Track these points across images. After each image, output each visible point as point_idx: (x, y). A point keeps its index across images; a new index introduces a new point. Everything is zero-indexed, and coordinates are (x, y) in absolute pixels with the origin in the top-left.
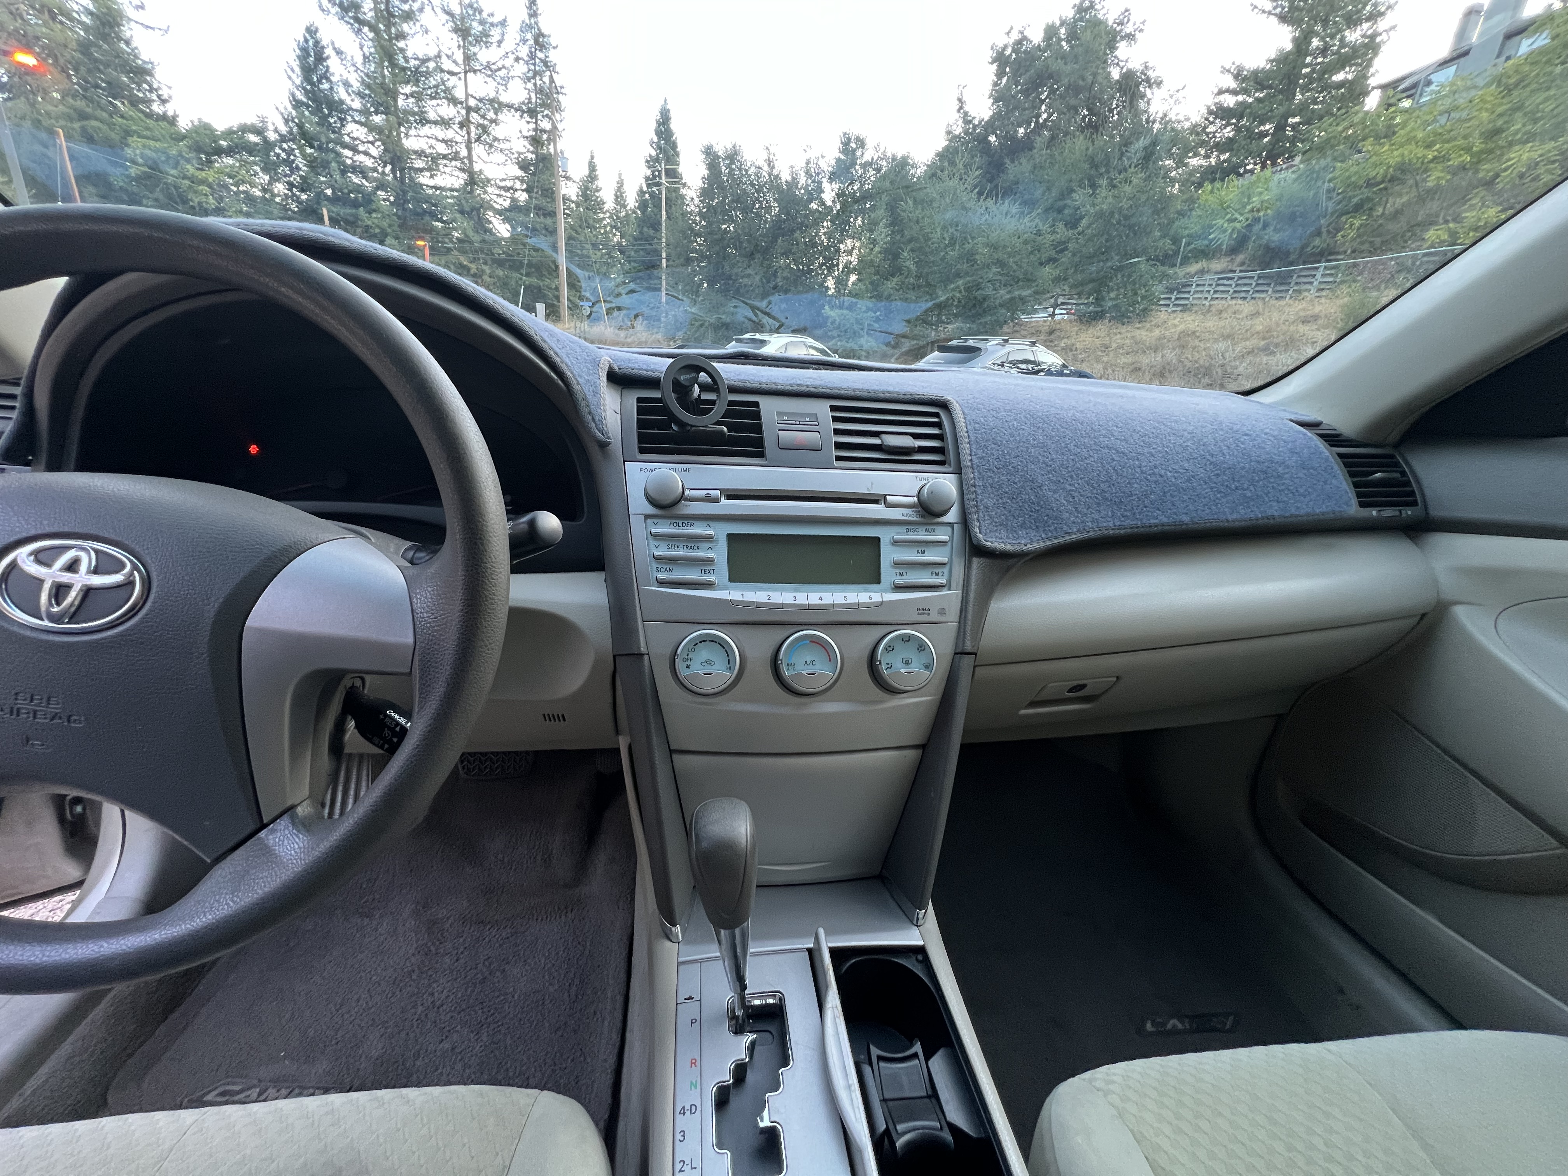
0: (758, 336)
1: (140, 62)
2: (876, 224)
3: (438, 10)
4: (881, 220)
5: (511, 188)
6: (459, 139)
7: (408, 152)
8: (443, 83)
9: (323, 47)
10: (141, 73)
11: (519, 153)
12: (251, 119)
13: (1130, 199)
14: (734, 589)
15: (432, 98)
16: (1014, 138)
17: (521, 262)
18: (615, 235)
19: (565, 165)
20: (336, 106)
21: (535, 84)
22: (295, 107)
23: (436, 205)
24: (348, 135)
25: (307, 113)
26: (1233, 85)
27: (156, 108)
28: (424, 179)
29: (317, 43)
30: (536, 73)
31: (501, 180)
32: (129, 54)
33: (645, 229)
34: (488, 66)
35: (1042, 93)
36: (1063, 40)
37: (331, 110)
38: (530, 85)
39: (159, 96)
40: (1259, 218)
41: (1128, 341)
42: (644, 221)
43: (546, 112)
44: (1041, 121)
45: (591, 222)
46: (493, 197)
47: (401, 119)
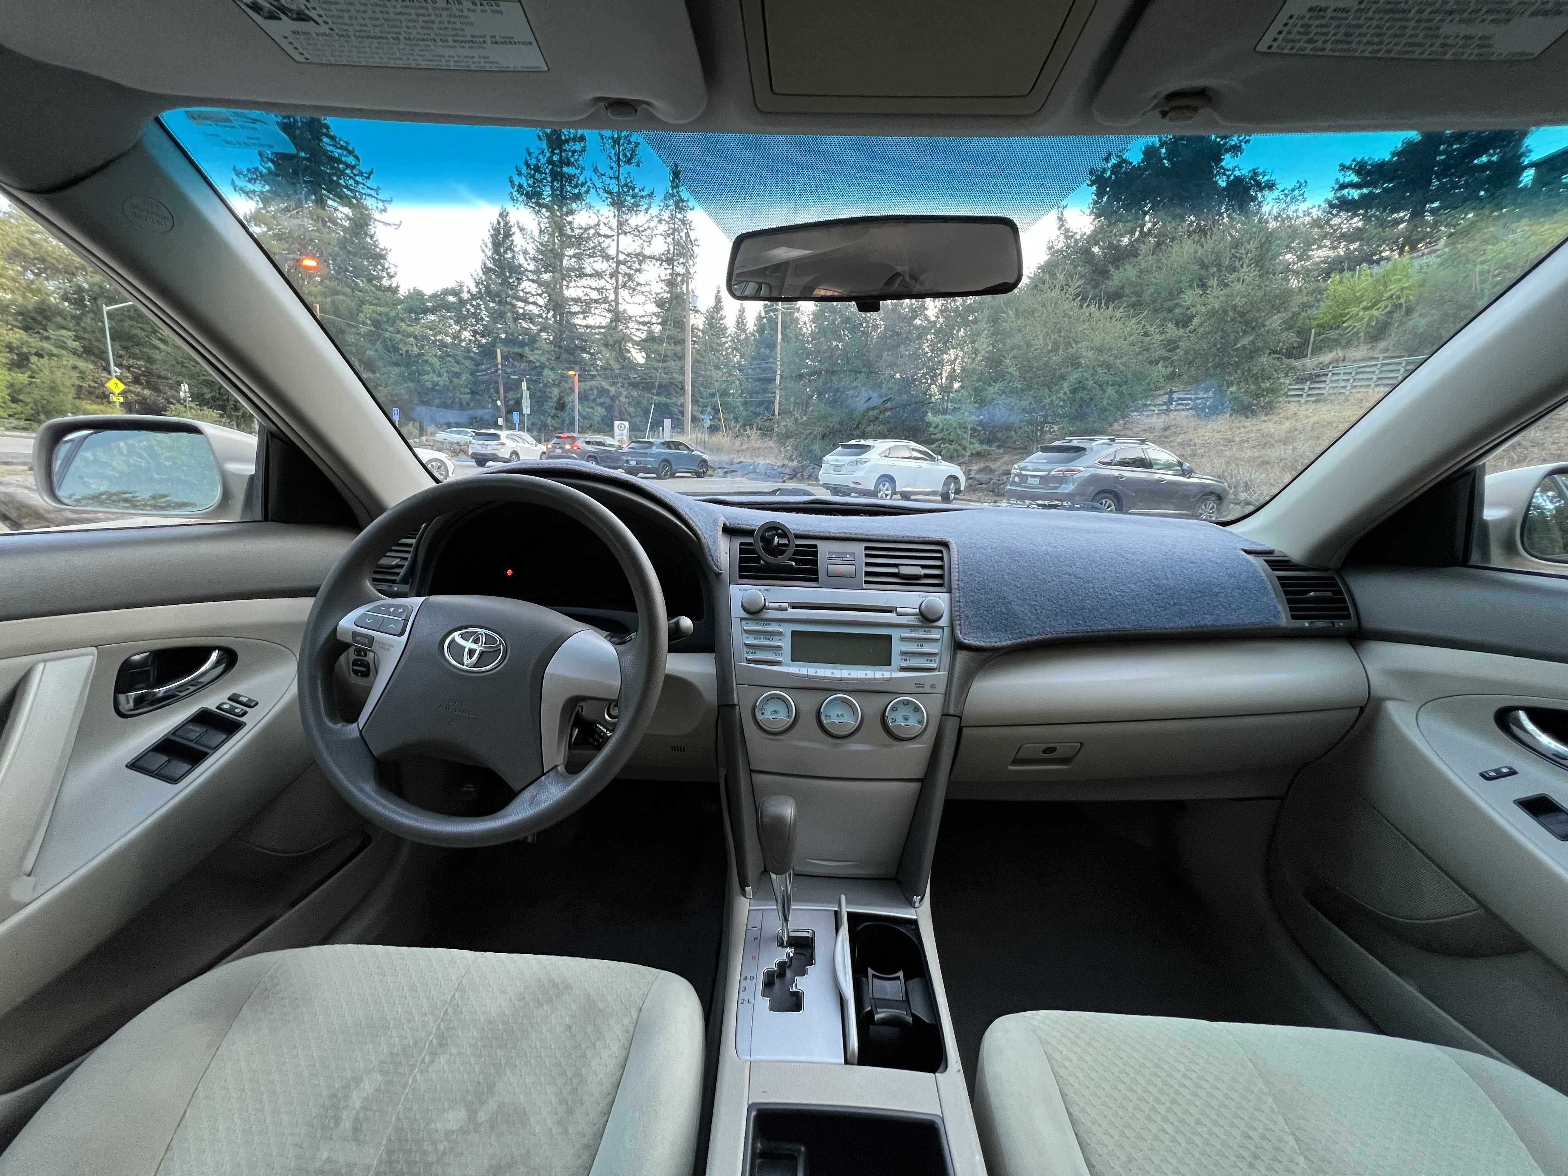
0: (863, 442)
1: (378, 250)
2: (979, 334)
3: (601, 192)
4: (983, 331)
5: (649, 323)
6: (608, 286)
7: (568, 300)
8: (600, 244)
9: (511, 227)
10: (378, 257)
11: (657, 294)
12: (451, 285)
13: (1245, 297)
14: (794, 666)
15: (590, 256)
16: (1117, 248)
17: (653, 384)
18: (735, 356)
19: (695, 301)
20: (517, 271)
21: (674, 239)
22: (484, 273)
23: (586, 341)
24: (522, 290)
25: (493, 277)
26: (1355, 179)
27: (385, 282)
28: (578, 321)
29: (506, 223)
30: (675, 230)
31: (640, 317)
32: (371, 245)
33: (762, 350)
34: (636, 228)
35: (1146, 205)
36: (1164, 158)
37: (511, 273)
38: (669, 240)
39: (388, 274)
40: (1401, 305)
41: (1253, 435)
42: (761, 342)
43: (681, 260)
44: (1145, 230)
45: (715, 346)
46: (634, 331)
47: (564, 275)
